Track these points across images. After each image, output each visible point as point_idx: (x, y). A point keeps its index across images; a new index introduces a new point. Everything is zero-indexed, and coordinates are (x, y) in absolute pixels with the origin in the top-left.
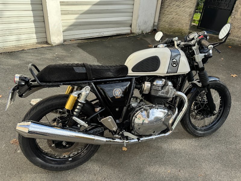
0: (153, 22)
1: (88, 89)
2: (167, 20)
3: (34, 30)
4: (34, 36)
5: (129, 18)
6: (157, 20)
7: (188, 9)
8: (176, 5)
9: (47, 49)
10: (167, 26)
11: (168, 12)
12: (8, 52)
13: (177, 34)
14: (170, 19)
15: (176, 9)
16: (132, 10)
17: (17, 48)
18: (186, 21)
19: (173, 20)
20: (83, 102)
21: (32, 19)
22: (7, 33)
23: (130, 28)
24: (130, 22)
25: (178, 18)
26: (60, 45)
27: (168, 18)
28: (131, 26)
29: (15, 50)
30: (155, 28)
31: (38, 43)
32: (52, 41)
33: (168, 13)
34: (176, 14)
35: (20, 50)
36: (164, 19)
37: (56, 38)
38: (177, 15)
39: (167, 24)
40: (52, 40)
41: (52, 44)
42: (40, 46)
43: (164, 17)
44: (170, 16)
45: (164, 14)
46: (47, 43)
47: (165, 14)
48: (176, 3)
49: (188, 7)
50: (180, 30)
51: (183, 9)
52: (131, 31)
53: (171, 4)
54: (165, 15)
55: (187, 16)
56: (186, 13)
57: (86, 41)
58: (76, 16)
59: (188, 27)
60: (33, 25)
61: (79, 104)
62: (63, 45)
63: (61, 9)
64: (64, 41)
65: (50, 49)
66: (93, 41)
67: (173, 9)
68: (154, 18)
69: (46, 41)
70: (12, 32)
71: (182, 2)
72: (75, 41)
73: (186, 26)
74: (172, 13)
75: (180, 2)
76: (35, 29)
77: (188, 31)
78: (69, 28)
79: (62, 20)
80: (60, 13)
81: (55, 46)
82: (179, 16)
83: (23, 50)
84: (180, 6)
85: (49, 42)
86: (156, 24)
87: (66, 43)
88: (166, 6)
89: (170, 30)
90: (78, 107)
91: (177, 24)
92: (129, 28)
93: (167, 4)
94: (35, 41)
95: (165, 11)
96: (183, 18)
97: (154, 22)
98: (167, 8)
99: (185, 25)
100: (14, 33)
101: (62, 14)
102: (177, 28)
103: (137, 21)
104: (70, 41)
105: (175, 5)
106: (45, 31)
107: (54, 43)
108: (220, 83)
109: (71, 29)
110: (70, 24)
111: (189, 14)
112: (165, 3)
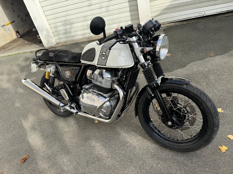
3: (130, 18)
21: (128, 9)
22: (112, 22)
60: (129, 14)
72: (168, 24)
78: (162, 12)
79: (151, 6)
104: (163, 24)
106: (138, 18)
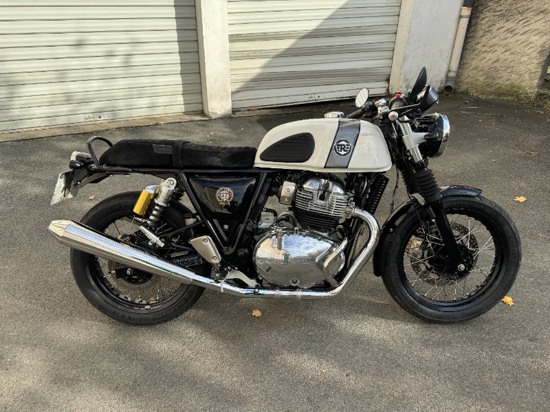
0: (444, 69)
1: (172, 182)
2: (481, 66)
3: (180, 88)
4: (181, 99)
5: (386, 62)
6: (454, 66)
7: (537, 37)
8: (504, 29)
9: (199, 125)
10: (481, 79)
11: (485, 46)
12: (132, 127)
13: (505, 98)
14: (490, 62)
15: (506, 39)
16: (391, 45)
17: (149, 120)
18: (530, 67)
19: (496, 64)
20: (163, 204)
21: (179, 68)
22: (135, 93)
23: (387, 85)
24: (387, 71)
25: (509, 60)
26: (225, 119)
27: (483, 61)
28: (388, 80)
29: (144, 123)
30: (449, 84)
31: (186, 113)
32: (210, 110)
33: (484, 49)
34: (506, 51)
35: (152, 124)
36: (474, 63)
37: (219, 105)
38: (508, 53)
39: (480, 73)
40: (209, 107)
41: (211, 115)
42: (188, 118)
43: (474, 59)
44: (489, 56)
45: (474, 50)
46: (202, 113)
47: (477, 52)
48: (506, 24)
49: (536, 32)
50: (513, 89)
51: (523, 38)
52: (388, 90)
53: (494, 28)
54: (476, 55)
55: (535, 54)
56: (531, 48)
57: (279, 112)
58: (264, 61)
59: (536, 81)
60: (179, 79)
61: (156, 207)
62: (231, 119)
63: (230, 48)
64: (234, 111)
65: (204, 125)
66: (294, 112)
67: (497, 38)
68: (448, 63)
69: (201, 109)
70: (142, 92)
71: (523, 21)
72: (258, 111)
73: (531, 79)
74: (496, 48)
75: (517, 21)
76: (183, 87)
77: (536, 90)
79: (231, 70)
80: (228, 56)
81: (216, 119)
82: (513, 56)
83: (157, 124)
84: (516, 32)
85: (206, 112)
86: (452, 74)
87: (238, 114)
88: (480, 33)
89: (489, 89)
90: (154, 212)
91: (505, 75)
92: (385, 84)
93: (483, 27)
94: (181, 108)
95: (476, 44)
96: (523, 60)
97: (449, 71)
98: (483, 36)
99: (527, 75)
100: (144, 94)
101: (232, 58)
102: (507, 83)
103: (401, 68)
104: (248, 112)
105: (502, 30)
106: (200, 91)
107: (213, 113)
108: (482, 204)
109: (252, 87)
110: (250, 77)
111: (539, 49)
112: (479, 27)
